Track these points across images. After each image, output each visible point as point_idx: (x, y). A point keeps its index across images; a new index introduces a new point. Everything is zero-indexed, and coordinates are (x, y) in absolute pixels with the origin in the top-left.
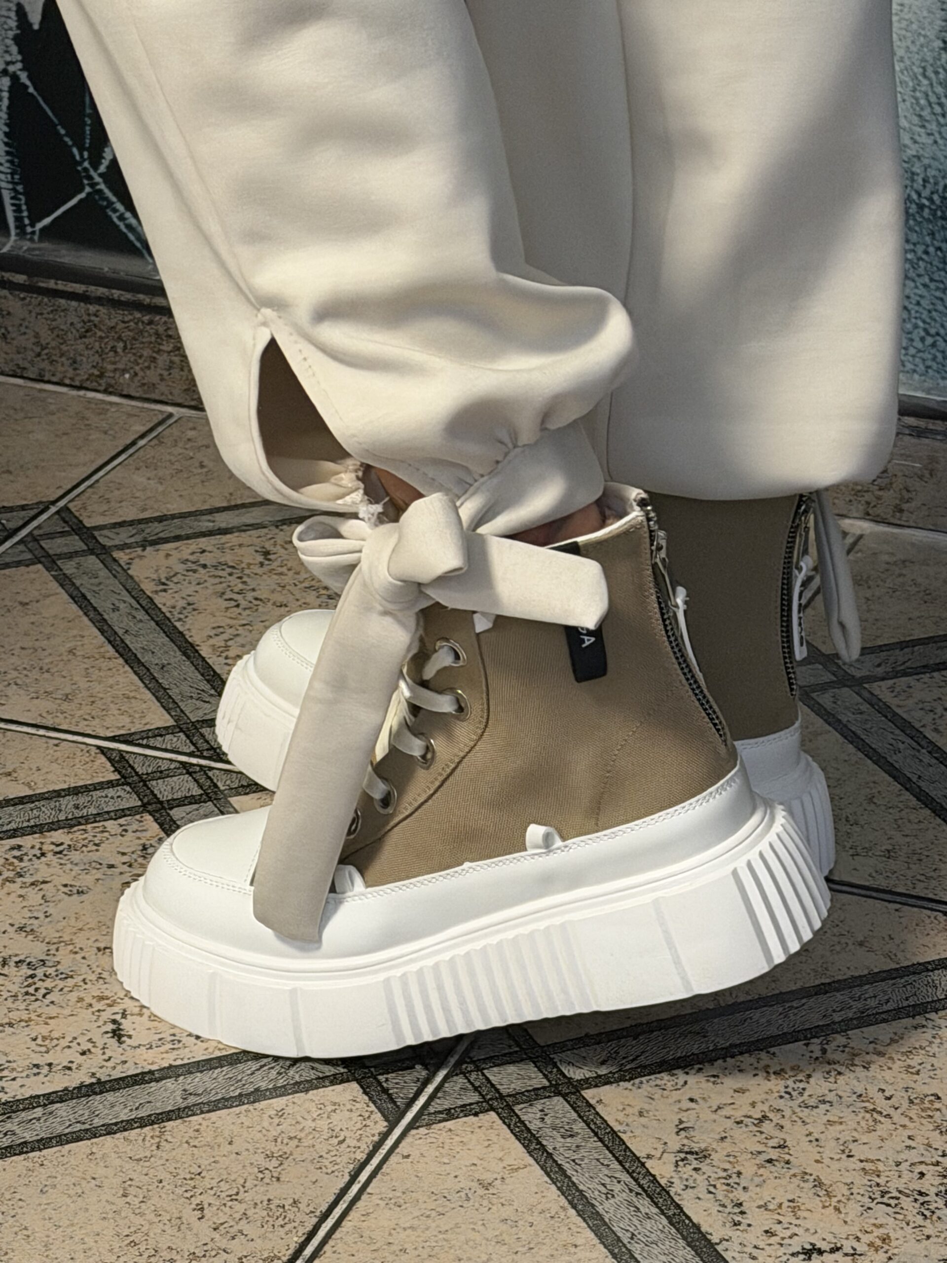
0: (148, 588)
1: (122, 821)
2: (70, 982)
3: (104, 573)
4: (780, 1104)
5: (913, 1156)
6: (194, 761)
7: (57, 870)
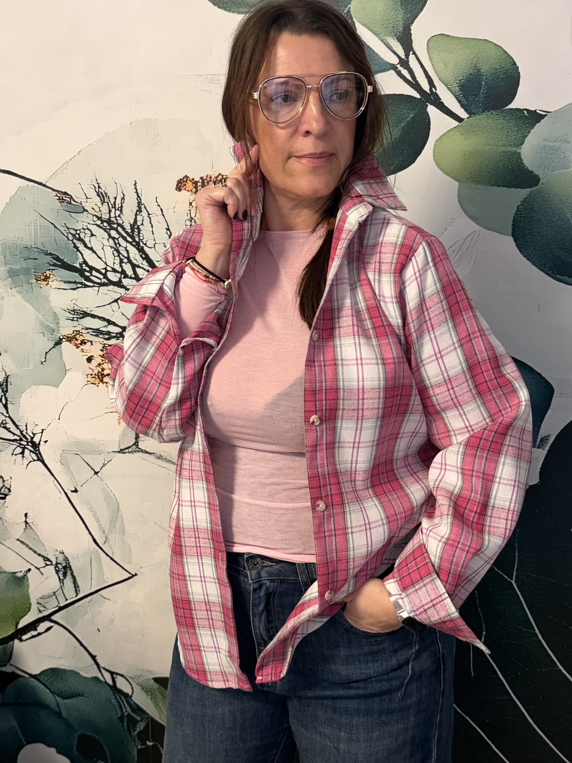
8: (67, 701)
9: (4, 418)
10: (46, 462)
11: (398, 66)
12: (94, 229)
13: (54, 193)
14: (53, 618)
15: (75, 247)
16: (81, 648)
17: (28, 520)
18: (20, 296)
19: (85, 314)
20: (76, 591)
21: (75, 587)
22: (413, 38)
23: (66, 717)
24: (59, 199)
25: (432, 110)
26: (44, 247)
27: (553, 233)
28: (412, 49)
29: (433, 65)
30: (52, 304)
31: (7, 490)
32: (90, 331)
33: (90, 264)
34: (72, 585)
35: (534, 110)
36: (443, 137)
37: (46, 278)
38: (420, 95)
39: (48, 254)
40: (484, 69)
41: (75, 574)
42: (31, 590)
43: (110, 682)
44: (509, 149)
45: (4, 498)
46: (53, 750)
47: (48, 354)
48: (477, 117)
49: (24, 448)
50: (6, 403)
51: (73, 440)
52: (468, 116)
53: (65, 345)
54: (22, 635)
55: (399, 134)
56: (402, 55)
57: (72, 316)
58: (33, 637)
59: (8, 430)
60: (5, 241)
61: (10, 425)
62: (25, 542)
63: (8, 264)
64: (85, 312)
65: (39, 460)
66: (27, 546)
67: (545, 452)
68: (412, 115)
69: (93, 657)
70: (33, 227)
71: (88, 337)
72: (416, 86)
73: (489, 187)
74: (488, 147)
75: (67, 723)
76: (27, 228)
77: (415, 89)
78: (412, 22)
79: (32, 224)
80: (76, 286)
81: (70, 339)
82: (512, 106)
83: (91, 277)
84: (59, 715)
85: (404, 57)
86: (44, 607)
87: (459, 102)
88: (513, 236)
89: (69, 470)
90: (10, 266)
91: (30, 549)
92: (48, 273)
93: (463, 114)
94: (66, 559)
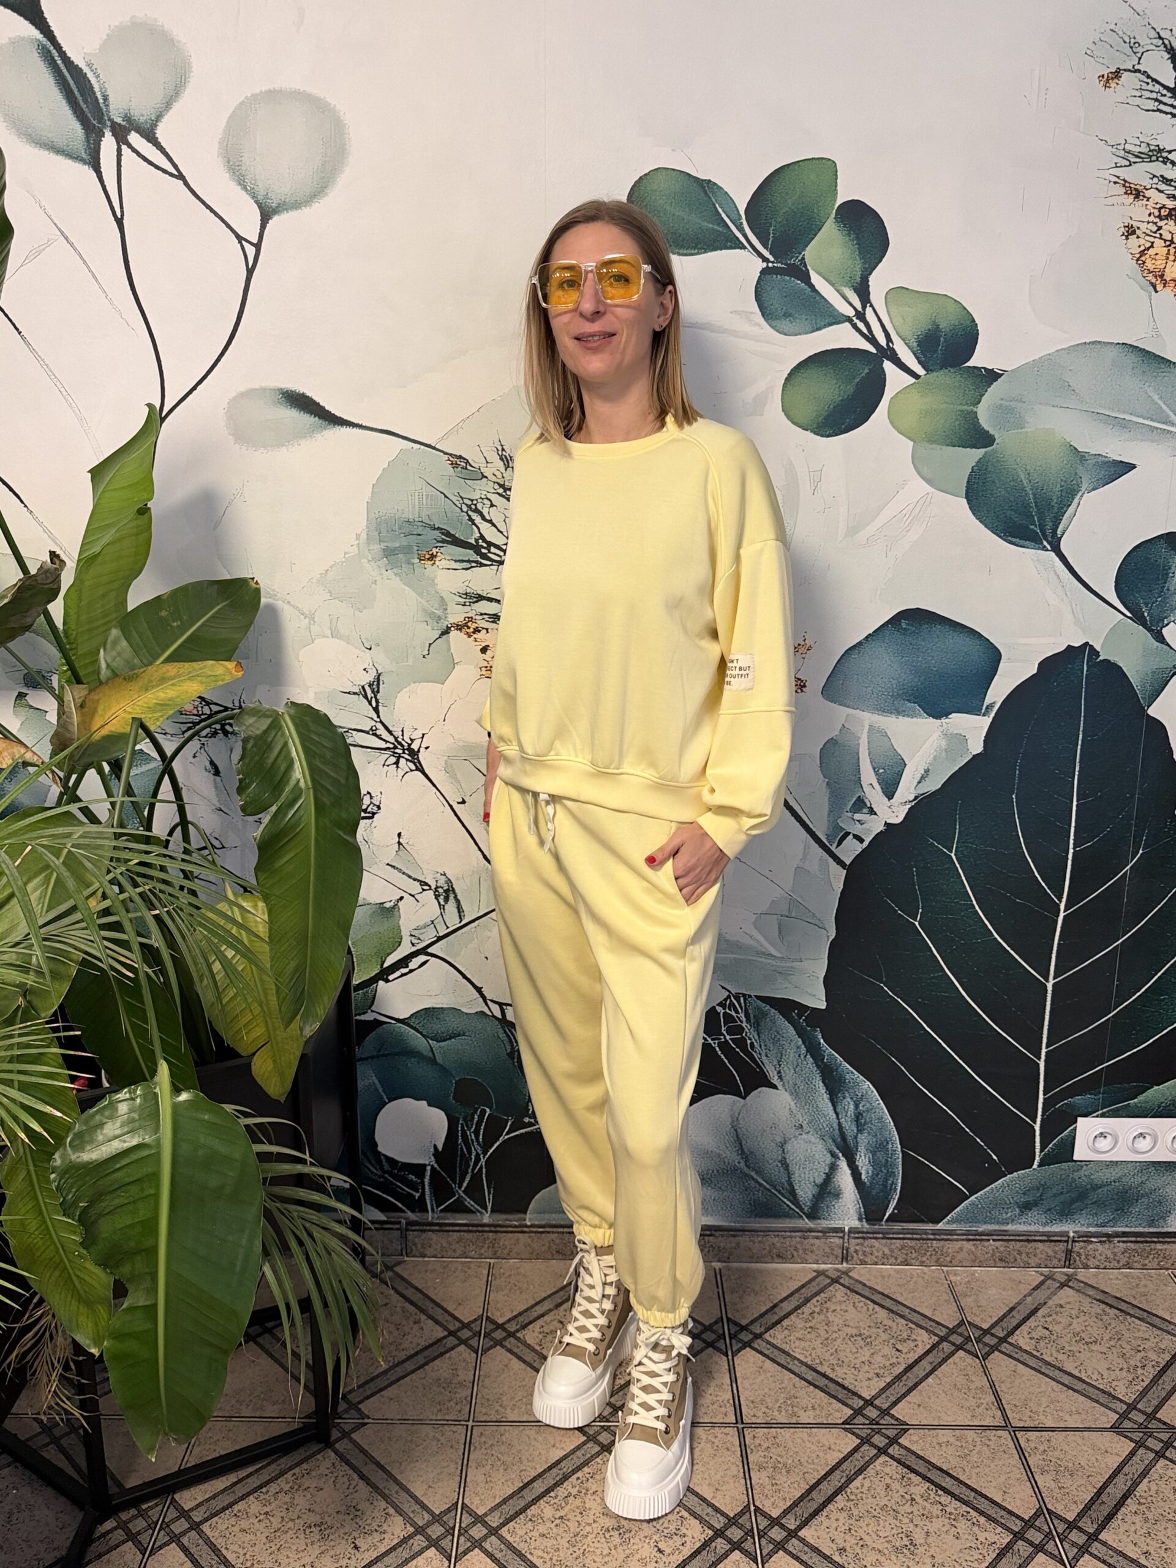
0: (538, 1348)
1: (600, 1457)
2: (633, 1533)
3: (519, 1344)
4: (851, 1522)
5: (895, 1531)
6: (602, 1424)
7: (595, 1485)
8: (442, 1044)
9: (374, 723)
10: (427, 771)
11: (854, 318)
12: (495, 499)
13: (446, 457)
14: (430, 950)
15: (471, 519)
16: (464, 980)
17: (401, 840)
18: (398, 578)
19: (480, 598)
20: (460, 916)
21: (459, 912)
22: (870, 289)
23: (442, 1063)
24: (452, 464)
25: (888, 365)
26: (431, 520)
27: (1007, 495)
28: (869, 301)
29: (891, 319)
30: (439, 587)
31: (375, 808)
32: (485, 616)
33: (488, 539)
34: (456, 910)
35: (991, 368)
36: (899, 394)
37: (432, 557)
38: (877, 350)
39: (435, 529)
40: (943, 325)
41: (459, 897)
42: (401, 922)
43: (498, 1014)
44: (966, 407)
45: (372, 817)
46: (425, 1103)
47: (432, 646)
48: (935, 374)
49: (399, 757)
50: (377, 706)
51: (461, 744)
52: (925, 372)
53: (454, 633)
54: (387, 976)
55: (852, 390)
56: (859, 307)
57: (464, 600)
58: (403, 975)
59: (379, 737)
60: (381, 514)
61: (382, 731)
62: (397, 866)
63: (384, 542)
64: (480, 596)
65: (417, 769)
66: (400, 870)
67: (990, 720)
68: (867, 371)
69: (479, 990)
70: (417, 497)
71: (482, 624)
72: (872, 340)
73: (944, 448)
74: (945, 405)
75: (444, 1070)
76: (410, 498)
77: (871, 343)
78: (870, 273)
79: (417, 494)
80: (470, 564)
81: (459, 628)
82: (970, 364)
83: (489, 555)
84: (433, 1061)
85: (860, 309)
86: (419, 939)
87: (917, 358)
88: (967, 497)
89: (455, 777)
90: (386, 544)
91: (404, 873)
92: (434, 551)
93: (919, 370)
94: (449, 882)
